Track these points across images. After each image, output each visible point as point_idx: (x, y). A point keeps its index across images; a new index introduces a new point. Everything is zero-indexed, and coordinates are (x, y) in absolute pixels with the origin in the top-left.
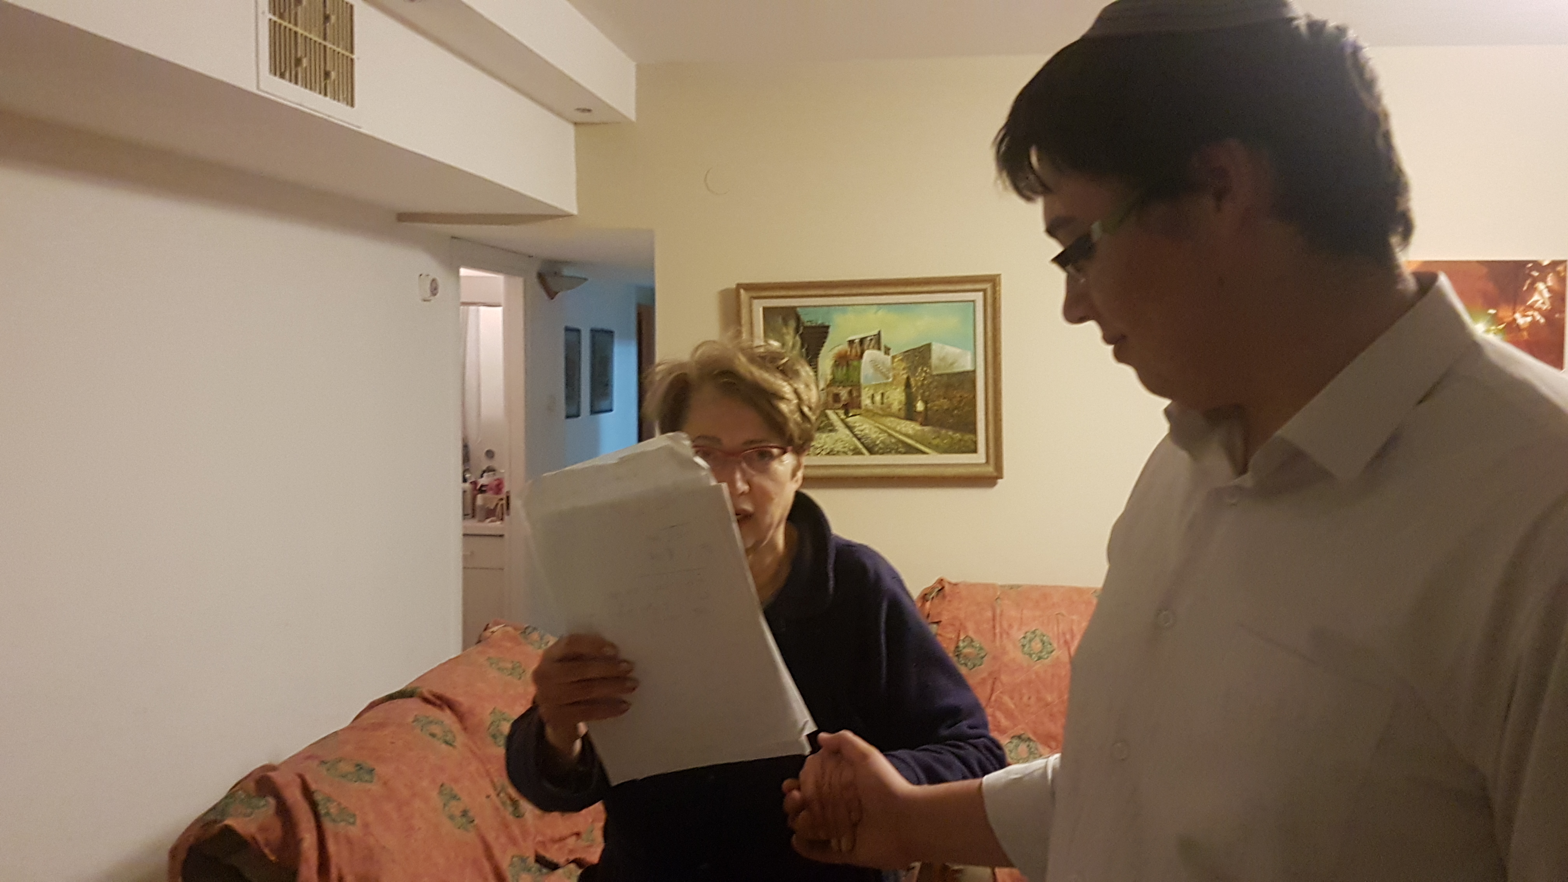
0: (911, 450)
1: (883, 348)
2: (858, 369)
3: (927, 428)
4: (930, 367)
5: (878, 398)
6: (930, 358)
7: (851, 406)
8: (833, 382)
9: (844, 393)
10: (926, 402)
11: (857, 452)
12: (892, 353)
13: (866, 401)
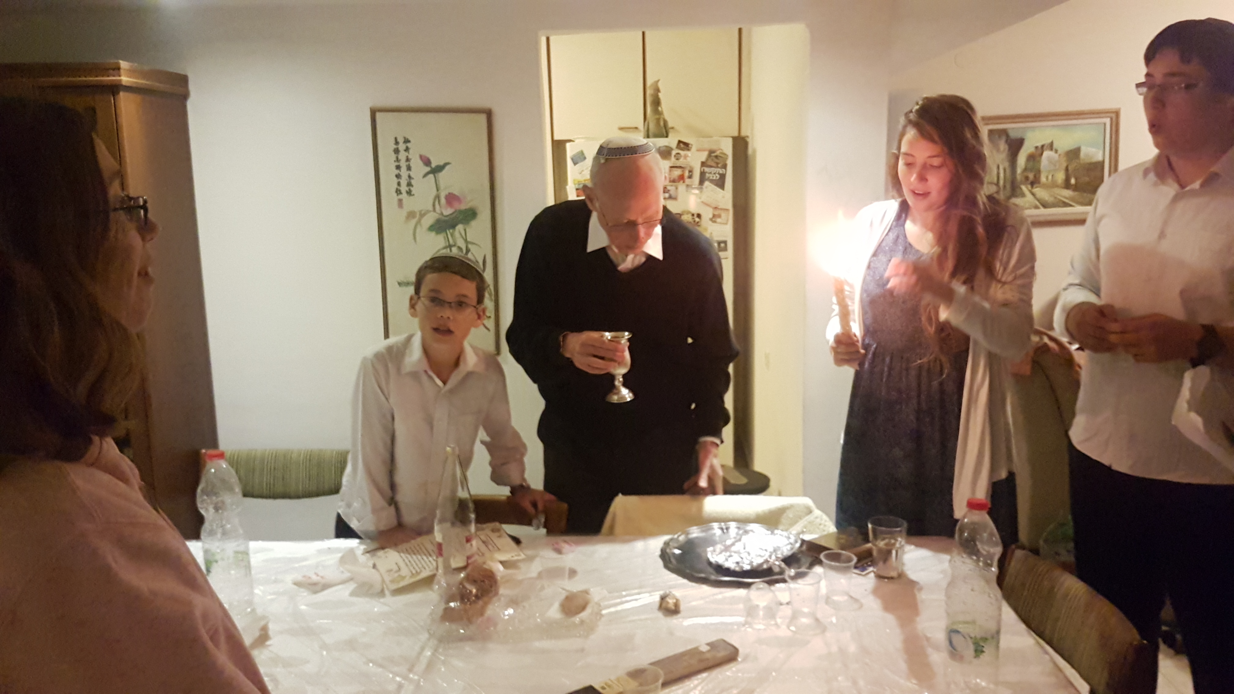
0: (1066, 205)
1: (1054, 150)
2: (1039, 162)
3: (1076, 193)
4: (1080, 160)
5: (1050, 177)
6: (1079, 154)
7: (1035, 182)
8: (1025, 170)
9: (1031, 176)
10: (1076, 179)
11: (1036, 207)
12: (1059, 152)
13: (1043, 179)
